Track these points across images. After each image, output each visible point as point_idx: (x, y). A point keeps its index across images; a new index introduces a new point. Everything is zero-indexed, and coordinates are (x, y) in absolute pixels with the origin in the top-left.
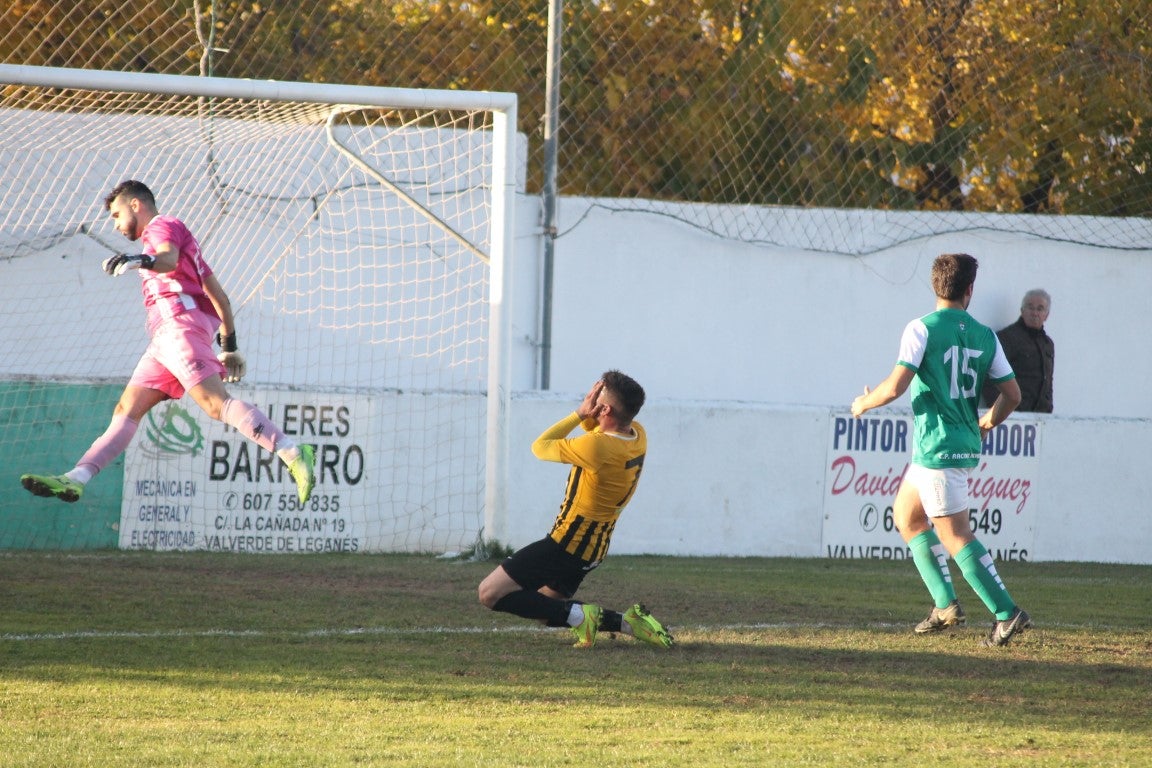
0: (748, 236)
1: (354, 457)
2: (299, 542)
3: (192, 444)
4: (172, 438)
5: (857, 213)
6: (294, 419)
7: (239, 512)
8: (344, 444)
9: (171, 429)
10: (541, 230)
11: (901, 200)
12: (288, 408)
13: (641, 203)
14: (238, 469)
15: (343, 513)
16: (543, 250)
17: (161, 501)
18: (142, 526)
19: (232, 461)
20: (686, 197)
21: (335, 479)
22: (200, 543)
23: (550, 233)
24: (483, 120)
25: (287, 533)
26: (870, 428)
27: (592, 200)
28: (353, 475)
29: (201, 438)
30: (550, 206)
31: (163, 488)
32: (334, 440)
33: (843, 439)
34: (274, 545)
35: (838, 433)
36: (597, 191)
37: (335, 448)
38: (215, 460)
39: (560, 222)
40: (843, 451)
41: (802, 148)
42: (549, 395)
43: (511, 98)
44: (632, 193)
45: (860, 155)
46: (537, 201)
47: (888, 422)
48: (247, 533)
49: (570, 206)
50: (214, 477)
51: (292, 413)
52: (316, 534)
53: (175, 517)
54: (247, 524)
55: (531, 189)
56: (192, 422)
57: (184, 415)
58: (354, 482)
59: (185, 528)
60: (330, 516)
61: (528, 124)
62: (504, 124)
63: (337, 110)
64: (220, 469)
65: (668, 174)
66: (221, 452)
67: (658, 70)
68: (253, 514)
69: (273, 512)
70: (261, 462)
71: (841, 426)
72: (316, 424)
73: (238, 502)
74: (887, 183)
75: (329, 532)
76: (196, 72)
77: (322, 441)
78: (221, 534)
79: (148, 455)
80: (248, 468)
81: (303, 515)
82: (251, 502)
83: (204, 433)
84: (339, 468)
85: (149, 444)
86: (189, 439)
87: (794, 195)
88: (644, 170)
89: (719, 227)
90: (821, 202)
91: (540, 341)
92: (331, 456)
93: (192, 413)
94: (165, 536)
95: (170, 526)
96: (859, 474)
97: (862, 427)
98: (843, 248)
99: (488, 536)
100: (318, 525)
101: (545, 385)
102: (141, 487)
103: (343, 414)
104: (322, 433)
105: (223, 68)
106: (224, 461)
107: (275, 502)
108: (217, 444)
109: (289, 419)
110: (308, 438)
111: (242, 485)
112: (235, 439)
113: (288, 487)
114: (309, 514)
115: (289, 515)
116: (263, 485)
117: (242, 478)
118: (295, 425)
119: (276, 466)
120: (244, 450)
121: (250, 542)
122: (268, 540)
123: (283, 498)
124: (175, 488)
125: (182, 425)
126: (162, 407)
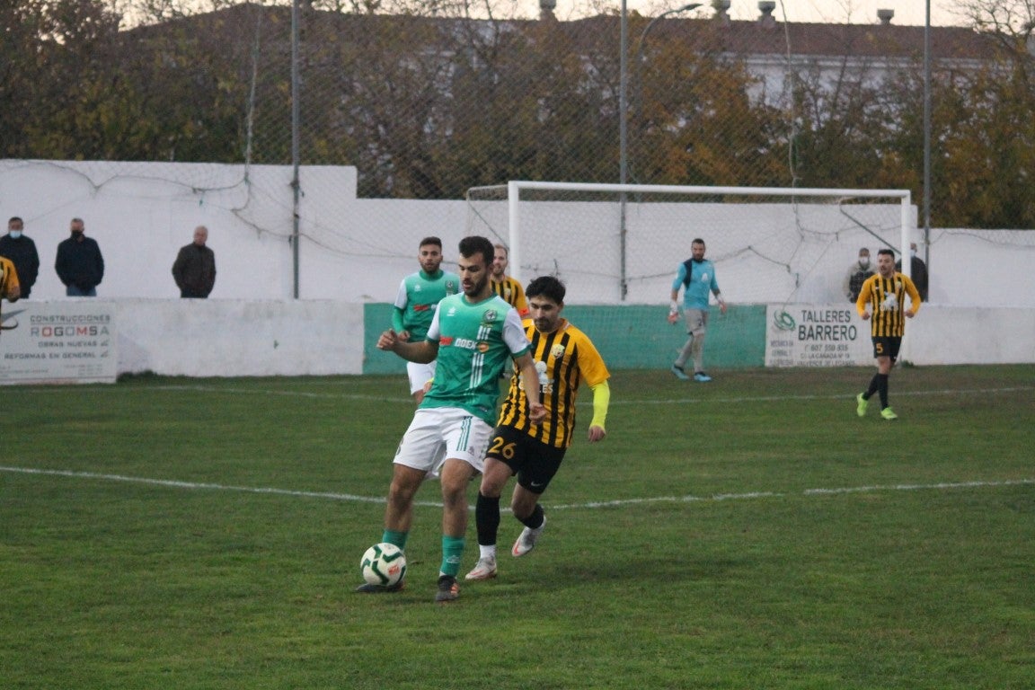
0: (1003, 241)
1: (853, 330)
2: (833, 362)
3: (791, 327)
4: (783, 325)
7: (809, 352)
8: (848, 325)
9: (783, 321)
10: (923, 241)
12: (827, 312)
13: (962, 230)
14: (809, 336)
15: (849, 351)
16: (924, 250)
17: (780, 348)
18: (773, 358)
19: (807, 333)
20: (978, 228)
21: (846, 339)
22: (795, 364)
23: (928, 243)
24: (897, 200)
25: (828, 359)
27: (943, 230)
28: (853, 336)
29: (794, 325)
30: (927, 233)
31: (782, 344)
32: (845, 324)
34: (823, 364)
36: (945, 226)
37: (845, 327)
38: (801, 332)
39: (931, 239)
41: (1025, 206)
43: (909, 192)
44: (959, 227)
46: (923, 231)
48: (813, 360)
49: (935, 232)
50: (801, 339)
51: (829, 314)
52: (838, 359)
53: (786, 354)
54: (813, 356)
55: (921, 226)
56: (791, 318)
57: (788, 316)
58: (853, 339)
59: (789, 358)
60: (844, 352)
61: (915, 199)
62: (906, 202)
63: (842, 199)
64: (802, 336)
65: (974, 219)
66: (802, 329)
68: (815, 353)
69: (823, 351)
70: (818, 333)
72: (838, 318)
73: (809, 348)
75: (844, 359)
77: (840, 324)
78: (803, 360)
79: (775, 331)
80: (813, 335)
81: (833, 353)
82: (814, 348)
83: (796, 321)
84: (847, 335)
85: (776, 328)
86: (790, 325)
87: (1023, 226)
88: (965, 217)
89: (992, 239)
92: (844, 330)
93: (791, 315)
94: (781, 362)
95: (784, 358)
100: (840, 356)
102: (773, 343)
104: (841, 321)
106: (804, 333)
107: (823, 348)
108: (801, 327)
109: (828, 316)
110: (835, 323)
111: (811, 341)
112: (808, 324)
113: (829, 342)
114: (836, 352)
115: (828, 353)
116: (819, 342)
117: (811, 339)
118: (830, 319)
119: (823, 334)
120: (811, 328)
121: (814, 363)
122: (821, 362)
123: (826, 346)
124: (785, 344)
125: (786, 319)
126: (779, 313)
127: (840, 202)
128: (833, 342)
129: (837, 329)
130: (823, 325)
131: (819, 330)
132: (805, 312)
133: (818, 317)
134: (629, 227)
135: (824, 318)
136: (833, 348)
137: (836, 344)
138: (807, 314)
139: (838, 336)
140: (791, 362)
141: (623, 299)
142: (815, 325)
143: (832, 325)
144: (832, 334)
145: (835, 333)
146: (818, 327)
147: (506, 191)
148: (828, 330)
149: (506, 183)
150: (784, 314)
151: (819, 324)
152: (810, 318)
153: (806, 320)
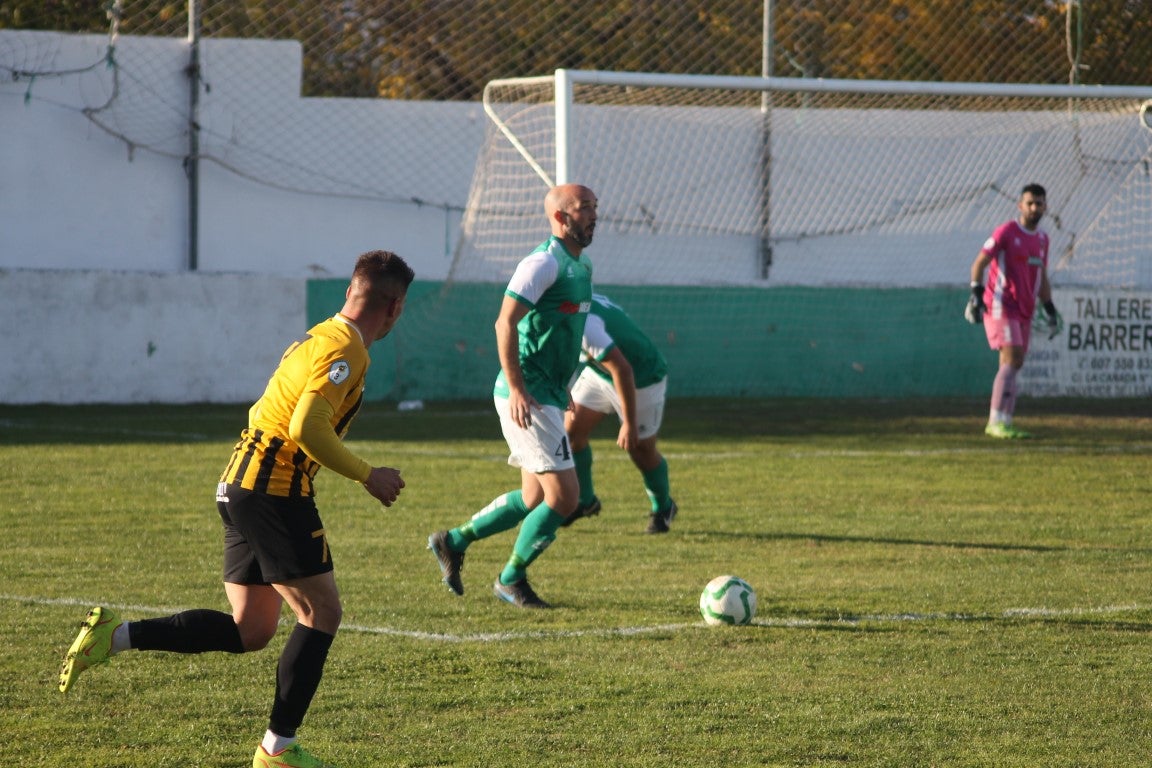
2: (1130, 389)
6: (1124, 309)
7: (1088, 371)
12: (1121, 301)
14: (1088, 342)
19: (1083, 337)
22: (1063, 391)
25: (1121, 384)
29: (1061, 324)
31: (1038, 355)
34: (1113, 392)
38: (1072, 336)
48: (1095, 384)
50: (1072, 347)
51: (1123, 305)
52: (1139, 384)
53: (1045, 374)
54: (1094, 378)
59: (1052, 381)
60: (1150, 372)
64: (1075, 342)
66: (1075, 331)
68: (1099, 372)
69: (1111, 370)
70: (1103, 337)
72: (1140, 312)
73: (1087, 363)
75: (1150, 382)
76: (1067, 82)
77: (1144, 322)
78: (1076, 385)
80: (1094, 342)
81: (1131, 372)
82: (1097, 364)
94: (1038, 386)
95: (1041, 380)
100: (1143, 378)
104: (1144, 317)
105: (1086, 78)
106: (1078, 337)
107: (1112, 364)
108: (1073, 326)
109: (1120, 308)
110: (1135, 321)
111: (1090, 352)
112: (1085, 323)
113: (1120, 353)
114: (1136, 371)
115: (1120, 372)
116: (1106, 352)
117: (1090, 348)
118: (1125, 313)
119: (1112, 340)
120: (1091, 329)
121: (1098, 389)
122: (1109, 388)
123: (1117, 361)
124: (1044, 356)
127: (1143, 108)
128: (1128, 355)
129: (1135, 332)
130: (1113, 323)
131: (1106, 332)
132: (1079, 301)
133: (1104, 312)
134: (774, 152)
135: (1114, 312)
136: (1129, 364)
137: (1135, 356)
138: (1084, 306)
139: (1137, 343)
140: (1055, 387)
141: (765, 274)
142: (1098, 324)
143: (1127, 324)
144: (1127, 340)
145: (1133, 337)
146: (1105, 327)
147: (552, 85)
148: (1120, 332)
149: (553, 73)
151: (1107, 321)
152: (1090, 311)
153: (1082, 314)
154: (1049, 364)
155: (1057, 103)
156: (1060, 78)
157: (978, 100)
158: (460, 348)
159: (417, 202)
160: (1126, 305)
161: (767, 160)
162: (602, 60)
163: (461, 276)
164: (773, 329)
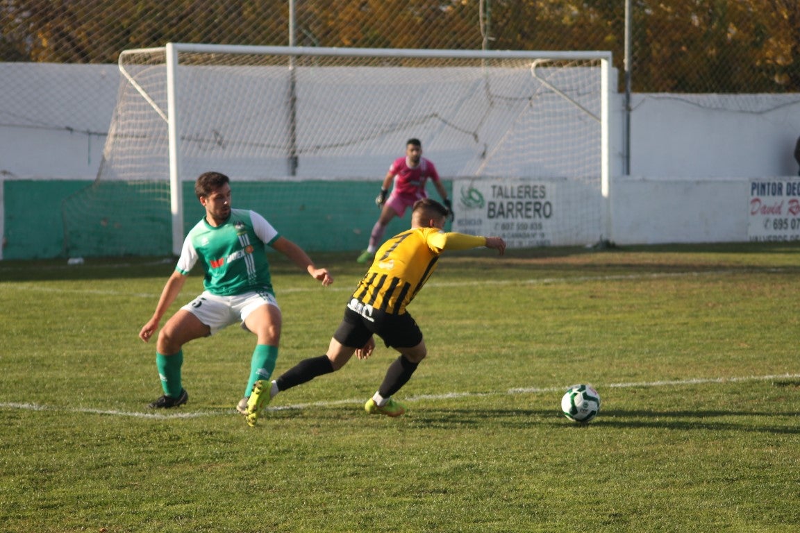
0: (714, 106)
1: (547, 207)
2: (526, 242)
3: (480, 203)
4: (471, 201)
5: (760, 96)
6: (522, 192)
7: (500, 231)
8: (543, 201)
9: (471, 197)
10: (624, 108)
11: (779, 89)
12: (519, 187)
13: (667, 95)
14: (499, 213)
15: (544, 230)
16: (626, 117)
19: (497, 210)
20: (686, 92)
21: (540, 216)
23: (628, 109)
24: (597, 63)
25: (521, 239)
26: (767, 187)
27: (646, 95)
28: (547, 214)
29: (483, 202)
30: (628, 98)
31: (469, 222)
32: (539, 200)
33: (755, 192)
34: (517, 244)
35: (753, 189)
36: (649, 90)
37: (539, 203)
38: (490, 210)
39: (633, 105)
40: (755, 196)
41: (736, 69)
42: (629, 178)
43: (609, 54)
44: (664, 91)
45: (761, 70)
46: (623, 96)
47: (774, 184)
49: (637, 97)
50: (490, 217)
51: (521, 189)
52: (532, 239)
55: (620, 91)
56: (479, 194)
57: (476, 191)
58: (547, 217)
60: (538, 231)
61: (617, 62)
62: (605, 64)
63: (536, 62)
64: (492, 213)
65: (680, 82)
66: (492, 206)
67: (674, 39)
68: (506, 232)
69: (514, 230)
70: (509, 210)
71: (754, 186)
72: (531, 193)
73: (499, 226)
74: (773, 82)
75: (538, 238)
76: (481, 48)
77: (533, 201)
79: (463, 208)
80: (503, 213)
81: (526, 232)
82: (504, 227)
83: (485, 198)
84: (542, 212)
85: (462, 204)
86: (478, 201)
87: (734, 89)
88: (669, 81)
89: (702, 104)
90: (744, 91)
91: (625, 154)
92: (538, 207)
93: (480, 190)
96: (762, 205)
97: (763, 186)
98: (754, 110)
99: (605, 237)
100: (534, 235)
101: (628, 173)
102: (460, 222)
103: (543, 189)
104: (533, 197)
105: (492, 46)
106: (493, 210)
107: (515, 227)
108: (491, 203)
109: (520, 192)
110: (528, 199)
111: (501, 220)
112: (498, 201)
113: (520, 220)
114: (529, 231)
115: (521, 232)
116: (510, 220)
117: (501, 217)
118: (522, 194)
119: (514, 211)
120: (502, 205)
122: (513, 242)
123: (518, 225)
124: (473, 222)
125: (475, 196)
126: (466, 189)
127: (533, 65)
128: (526, 221)
129: (529, 206)
130: (515, 201)
131: (510, 207)
132: (494, 187)
133: (509, 194)
134: (299, 94)
135: (515, 194)
136: (524, 227)
137: (529, 222)
138: (497, 190)
139: (531, 213)
141: (294, 173)
142: (505, 202)
143: (523, 201)
144: (524, 211)
145: (528, 210)
146: (510, 203)
147: (164, 53)
148: (519, 207)
149: (164, 46)
150: (471, 190)
151: (510, 200)
152: (500, 194)
153: (496, 195)
154: (476, 227)
155: (474, 62)
156: (477, 46)
157: (433, 60)
158: (103, 223)
159: (70, 129)
160: (523, 189)
161: (294, 100)
162: (176, 36)
163: (104, 178)
164: (303, 208)
